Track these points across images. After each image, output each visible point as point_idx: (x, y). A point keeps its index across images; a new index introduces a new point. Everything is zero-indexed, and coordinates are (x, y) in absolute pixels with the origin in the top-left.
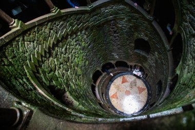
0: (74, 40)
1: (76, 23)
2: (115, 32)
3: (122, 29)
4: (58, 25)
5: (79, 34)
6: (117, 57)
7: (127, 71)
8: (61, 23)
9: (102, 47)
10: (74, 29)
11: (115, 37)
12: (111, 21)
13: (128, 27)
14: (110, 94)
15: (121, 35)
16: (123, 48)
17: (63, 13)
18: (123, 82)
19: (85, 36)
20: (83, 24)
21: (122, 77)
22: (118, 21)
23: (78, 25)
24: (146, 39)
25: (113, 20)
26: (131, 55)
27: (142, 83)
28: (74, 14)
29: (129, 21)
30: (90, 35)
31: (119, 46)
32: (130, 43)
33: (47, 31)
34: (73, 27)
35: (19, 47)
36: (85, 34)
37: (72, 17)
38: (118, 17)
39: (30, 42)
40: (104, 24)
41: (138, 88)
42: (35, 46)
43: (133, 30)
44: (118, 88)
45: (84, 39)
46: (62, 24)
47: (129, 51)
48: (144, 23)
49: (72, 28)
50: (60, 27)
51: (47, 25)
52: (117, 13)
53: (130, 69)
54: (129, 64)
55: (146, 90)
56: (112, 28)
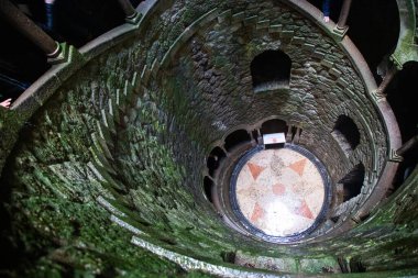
0: (138, 124)
1: (125, 78)
2: (206, 66)
3: (217, 52)
4: (89, 95)
5: (139, 104)
6: (223, 127)
7: (250, 146)
8: (94, 85)
9: (190, 117)
10: (125, 93)
11: (209, 79)
12: (190, 39)
13: (229, 38)
14: (246, 216)
15: (217, 68)
16: (229, 98)
17: (85, 54)
18: (255, 176)
19: (154, 106)
20: (139, 74)
21: (246, 167)
22: (205, 34)
23: (130, 81)
24: (276, 45)
25: (194, 35)
26: (250, 107)
27: (292, 152)
28: (109, 51)
29: (229, 20)
30: (161, 98)
31: (221, 98)
32: (242, 76)
33: (75, 117)
34: (122, 88)
35: (50, 189)
36: (151, 99)
37: (108, 63)
38: (202, 24)
39: (60, 161)
40: (177, 56)
41: (291, 166)
42: (82, 171)
43: (241, 41)
44: (253, 192)
45: (155, 114)
46: (98, 90)
47: (244, 98)
48: (262, 8)
49: (122, 92)
50: (97, 98)
51: (66, 100)
52: (198, 14)
53: (253, 141)
54: (250, 129)
55: (308, 161)
56: (197, 60)
